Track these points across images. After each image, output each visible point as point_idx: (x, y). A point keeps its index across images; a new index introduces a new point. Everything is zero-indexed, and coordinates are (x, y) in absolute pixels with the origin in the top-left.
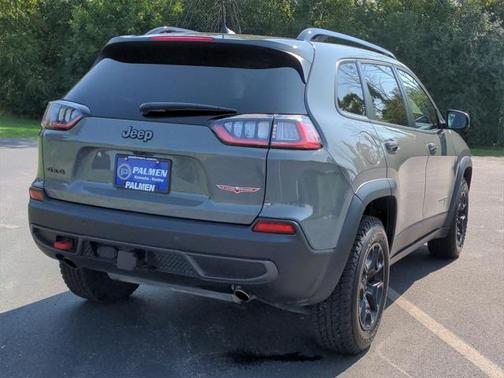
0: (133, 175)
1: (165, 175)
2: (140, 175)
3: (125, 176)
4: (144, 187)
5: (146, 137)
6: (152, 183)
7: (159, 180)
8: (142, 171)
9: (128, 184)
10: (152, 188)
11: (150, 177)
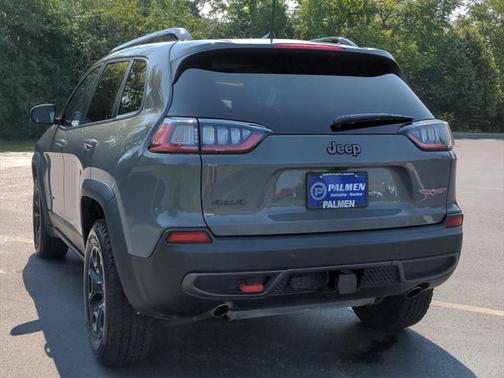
0: (328, 193)
1: (363, 189)
2: (336, 192)
3: (320, 195)
4: (342, 204)
5: (355, 151)
6: (351, 198)
7: (358, 194)
8: (338, 187)
9: (325, 204)
10: (352, 203)
11: (348, 192)
